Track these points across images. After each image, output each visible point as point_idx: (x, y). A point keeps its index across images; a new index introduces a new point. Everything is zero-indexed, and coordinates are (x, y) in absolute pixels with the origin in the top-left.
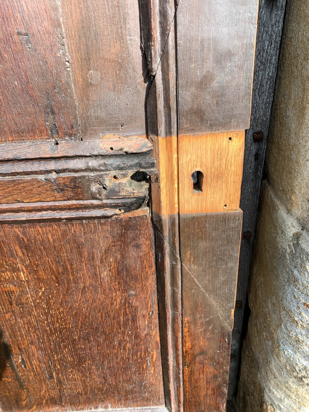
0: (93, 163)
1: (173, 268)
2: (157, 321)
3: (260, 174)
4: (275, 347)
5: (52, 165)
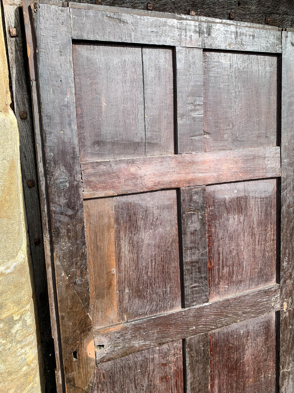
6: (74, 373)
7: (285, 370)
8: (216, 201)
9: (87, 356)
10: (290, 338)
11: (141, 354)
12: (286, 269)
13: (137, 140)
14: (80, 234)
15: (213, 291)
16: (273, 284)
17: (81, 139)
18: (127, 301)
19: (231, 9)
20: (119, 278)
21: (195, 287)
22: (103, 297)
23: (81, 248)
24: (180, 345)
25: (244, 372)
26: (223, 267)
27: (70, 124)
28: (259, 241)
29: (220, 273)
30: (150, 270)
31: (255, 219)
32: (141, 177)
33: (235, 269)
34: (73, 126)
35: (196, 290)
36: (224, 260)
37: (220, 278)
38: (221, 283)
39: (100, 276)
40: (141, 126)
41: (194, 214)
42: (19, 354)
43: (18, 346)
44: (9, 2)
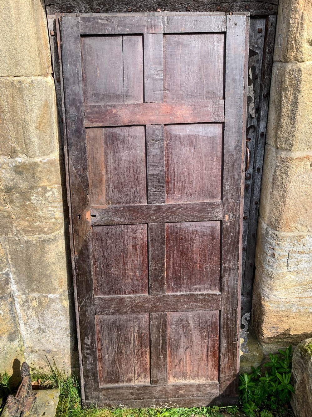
6: (78, 227)
7: (226, 265)
8: (173, 136)
9: (86, 219)
10: (231, 242)
11: (120, 227)
12: (228, 190)
13: (118, 93)
14: (83, 147)
15: (170, 197)
16: (218, 200)
17: (85, 92)
18: (111, 193)
19: (188, 4)
20: (107, 178)
21: (155, 191)
22: (97, 187)
23: (84, 156)
24: (145, 228)
25: (193, 259)
26: (177, 182)
27: (78, 84)
28: (206, 168)
29: (175, 186)
30: (126, 176)
31: (203, 152)
32: (120, 116)
33: (186, 185)
34: (80, 85)
35: (156, 194)
36: (178, 177)
37: (175, 189)
38: (176, 193)
39: (95, 175)
40: (121, 84)
41: (155, 143)
42: (50, 210)
43: (50, 205)
44: (50, 17)
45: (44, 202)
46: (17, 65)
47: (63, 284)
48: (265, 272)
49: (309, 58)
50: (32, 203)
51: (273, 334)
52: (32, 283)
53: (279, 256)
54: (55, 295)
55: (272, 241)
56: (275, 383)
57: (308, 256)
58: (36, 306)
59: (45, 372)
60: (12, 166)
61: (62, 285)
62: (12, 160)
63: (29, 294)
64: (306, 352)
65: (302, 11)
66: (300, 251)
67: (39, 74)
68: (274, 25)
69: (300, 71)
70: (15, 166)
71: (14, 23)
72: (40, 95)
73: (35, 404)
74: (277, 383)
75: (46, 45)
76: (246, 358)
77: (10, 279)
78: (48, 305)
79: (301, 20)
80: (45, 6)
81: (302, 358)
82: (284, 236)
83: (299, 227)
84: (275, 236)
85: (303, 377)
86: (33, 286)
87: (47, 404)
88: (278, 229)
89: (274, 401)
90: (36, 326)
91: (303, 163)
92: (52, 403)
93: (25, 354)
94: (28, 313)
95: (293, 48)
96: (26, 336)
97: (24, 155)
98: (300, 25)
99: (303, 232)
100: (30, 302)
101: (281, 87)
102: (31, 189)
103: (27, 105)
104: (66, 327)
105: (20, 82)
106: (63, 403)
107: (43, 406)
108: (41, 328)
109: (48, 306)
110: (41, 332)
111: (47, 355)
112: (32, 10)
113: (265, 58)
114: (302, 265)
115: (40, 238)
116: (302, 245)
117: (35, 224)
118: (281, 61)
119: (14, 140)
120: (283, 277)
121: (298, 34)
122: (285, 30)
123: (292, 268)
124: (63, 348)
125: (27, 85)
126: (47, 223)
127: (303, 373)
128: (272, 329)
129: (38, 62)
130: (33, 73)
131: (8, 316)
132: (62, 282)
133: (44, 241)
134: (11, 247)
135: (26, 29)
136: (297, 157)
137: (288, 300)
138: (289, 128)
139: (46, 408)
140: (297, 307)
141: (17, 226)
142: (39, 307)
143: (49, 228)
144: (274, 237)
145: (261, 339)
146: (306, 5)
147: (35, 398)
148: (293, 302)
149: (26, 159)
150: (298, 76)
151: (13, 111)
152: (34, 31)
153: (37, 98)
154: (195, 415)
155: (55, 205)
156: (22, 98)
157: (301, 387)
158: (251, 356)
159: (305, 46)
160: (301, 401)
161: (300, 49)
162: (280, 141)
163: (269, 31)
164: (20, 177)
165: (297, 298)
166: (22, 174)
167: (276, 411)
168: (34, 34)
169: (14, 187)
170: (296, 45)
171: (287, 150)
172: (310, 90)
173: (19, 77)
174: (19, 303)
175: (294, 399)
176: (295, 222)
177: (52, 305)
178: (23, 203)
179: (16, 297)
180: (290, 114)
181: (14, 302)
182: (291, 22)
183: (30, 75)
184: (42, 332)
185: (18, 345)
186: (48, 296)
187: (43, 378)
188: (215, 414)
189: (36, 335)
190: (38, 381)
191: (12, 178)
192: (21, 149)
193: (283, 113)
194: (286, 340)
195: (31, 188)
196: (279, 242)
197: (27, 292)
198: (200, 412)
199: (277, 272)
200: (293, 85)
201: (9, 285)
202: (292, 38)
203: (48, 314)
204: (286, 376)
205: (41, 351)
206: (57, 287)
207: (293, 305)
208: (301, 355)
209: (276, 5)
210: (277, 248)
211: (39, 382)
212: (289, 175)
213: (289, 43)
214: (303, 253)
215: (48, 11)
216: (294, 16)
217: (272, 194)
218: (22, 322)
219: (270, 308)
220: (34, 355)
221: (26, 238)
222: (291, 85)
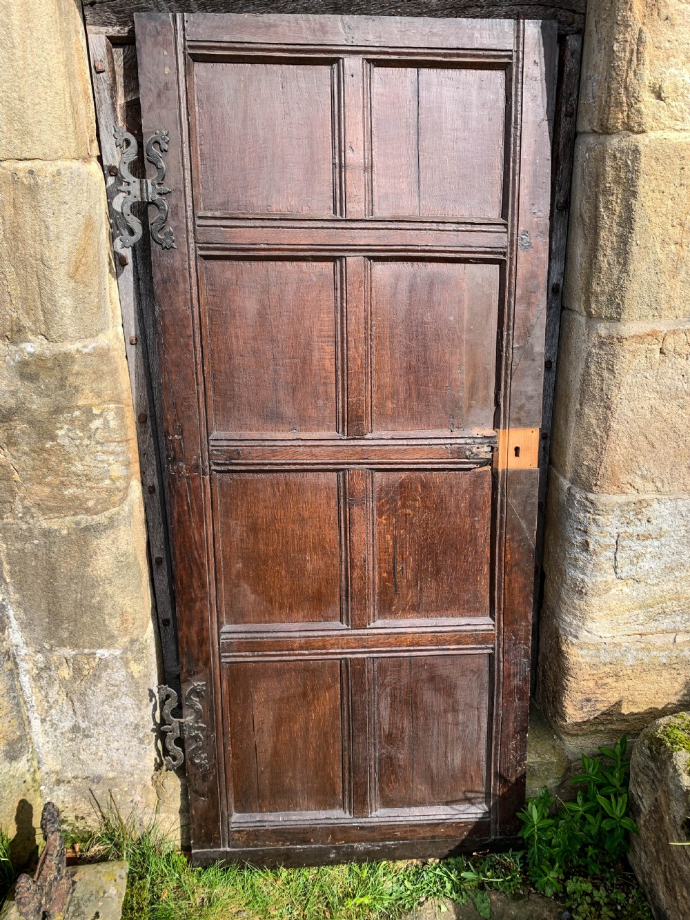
0: (469, 441)
1: (502, 501)
2: (489, 541)
3: (547, 459)
4: (562, 573)
5: (449, 441)
42: (99, 459)
43: (99, 448)
44: (94, 31)
45: (86, 442)
46: (25, 133)
47: (131, 625)
48: (569, 582)
49: (654, 124)
50: (58, 444)
51: (585, 715)
52: (58, 626)
53: (597, 545)
54: (112, 651)
55: (581, 515)
56: (595, 817)
57: (656, 543)
58: (67, 677)
59: (90, 826)
60: (12, 363)
61: (126, 628)
62: (13, 348)
63: (51, 650)
64: (661, 745)
65: (640, 25)
66: (640, 534)
67: (74, 155)
68: (577, 56)
69: (636, 151)
70: (19, 362)
71: (18, 40)
72: (76, 202)
73: (72, 897)
74: (599, 816)
75: (86, 93)
76: (531, 769)
77: (8, 618)
78: (95, 675)
79: (638, 45)
80: (82, 8)
81: (653, 758)
82: (607, 503)
83: (639, 482)
84: (588, 504)
85: (656, 799)
86: (61, 632)
87: (102, 895)
88: (594, 489)
89: (594, 857)
90: (67, 724)
91: (643, 347)
92: (112, 891)
93: (42, 788)
94: (50, 695)
95: (621, 104)
96: (46, 747)
97: (40, 337)
98: (635, 54)
99: (646, 492)
100: (53, 669)
101: (597, 186)
102: (56, 414)
103: (47, 223)
104: (136, 722)
105: (31, 172)
106: (135, 891)
107: (93, 898)
108: (79, 727)
109: (96, 677)
110: (80, 735)
111: (94, 787)
112: (57, 12)
113: (560, 126)
114: (646, 565)
115: (78, 523)
116: (644, 522)
117: (67, 493)
118: (595, 132)
119: (17, 303)
120: (607, 591)
121: (631, 75)
122: (602, 66)
123: (625, 570)
124: (130, 769)
125: (48, 180)
126: (94, 488)
127: (655, 790)
128: (584, 703)
129: (71, 129)
130: (60, 154)
131: (5, 704)
132: (126, 620)
133: (87, 529)
134: (9, 547)
135: (45, 54)
136: (632, 334)
137: (616, 640)
138: (616, 272)
139: (100, 904)
140: (635, 653)
141: (25, 498)
142: (75, 679)
143: (98, 500)
144: (586, 506)
145: (561, 726)
146: (647, 13)
147: (74, 883)
148: (627, 644)
149: (45, 346)
150: (632, 163)
151: (15, 239)
152: (62, 60)
153: (70, 208)
154: (427, 899)
155: (111, 449)
156: (35, 208)
157: (652, 820)
158: (541, 764)
159: (646, 99)
160: (654, 850)
161: (635, 106)
162: (597, 301)
163: (567, 69)
164: (32, 386)
165: (635, 634)
166: (37, 379)
167: (598, 879)
168: (62, 67)
169: (18, 408)
170: (627, 97)
171: (612, 319)
172: (657, 191)
173: (29, 162)
174: (28, 672)
175: (637, 849)
176: (630, 471)
177: (104, 674)
178: (39, 445)
179: (22, 660)
180: (615, 244)
181: (16, 671)
182: (615, 49)
183: (55, 156)
184: (81, 737)
185: (27, 768)
186: (95, 654)
187: (84, 840)
188: (470, 893)
189: (67, 745)
190: (73, 848)
191: (12, 388)
192: (34, 323)
193: (601, 242)
194: (614, 727)
195: (58, 410)
196: (597, 517)
197: (47, 646)
198: (438, 890)
199: (594, 581)
200: (621, 181)
201: (6, 632)
202: (619, 83)
203: (97, 696)
204: (617, 801)
205: (80, 780)
206: (116, 633)
207: (628, 649)
208: (651, 751)
209: (580, 14)
210: (593, 529)
211: (77, 849)
212: (616, 372)
213: (613, 92)
214: (647, 538)
215: (88, 18)
216: (622, 36)
217: (580, 415)
218: (36, 715)
219: (580, 659)
220: (63, 789)
221: (45, 524)
222: (617, 181)
